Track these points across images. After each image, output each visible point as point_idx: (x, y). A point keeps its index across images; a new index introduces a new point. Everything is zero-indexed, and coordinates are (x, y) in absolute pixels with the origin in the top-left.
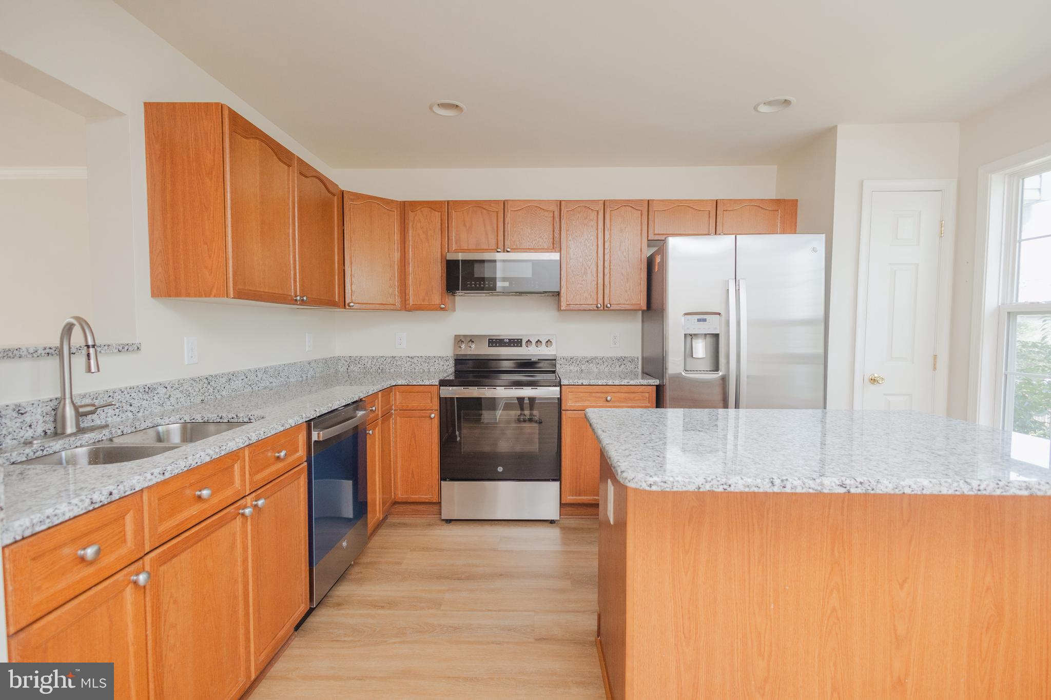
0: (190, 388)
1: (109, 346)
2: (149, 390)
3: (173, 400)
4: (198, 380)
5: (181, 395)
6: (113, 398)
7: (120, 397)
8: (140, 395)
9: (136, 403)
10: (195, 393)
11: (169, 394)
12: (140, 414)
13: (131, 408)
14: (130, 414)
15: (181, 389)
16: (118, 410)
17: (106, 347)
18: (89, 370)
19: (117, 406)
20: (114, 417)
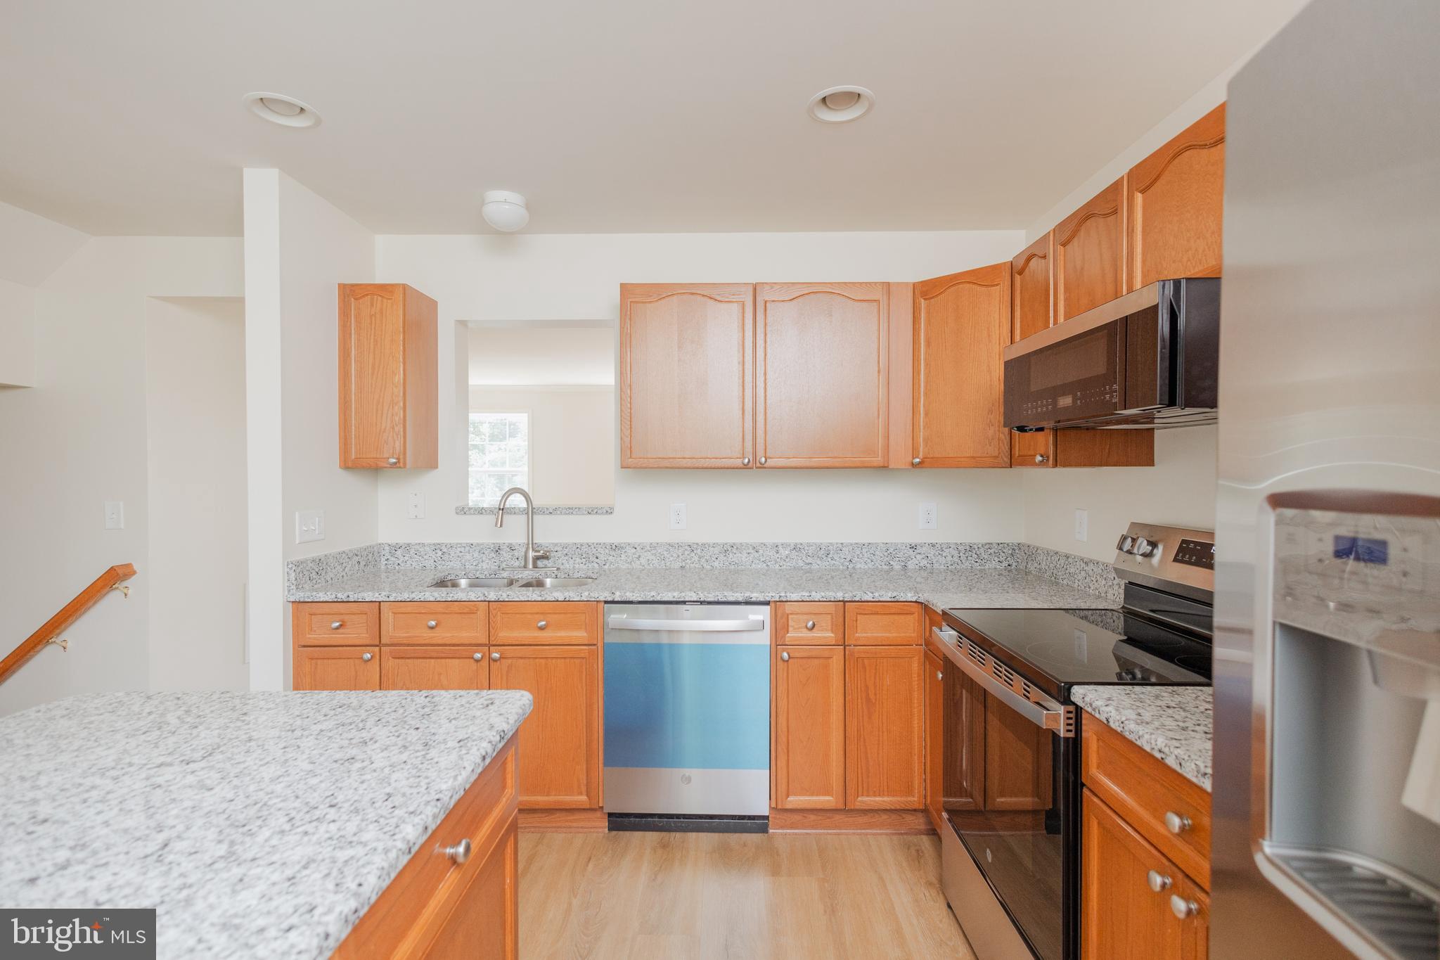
0: (665, 553)
1: (579, 508)
2: (616, 548)
3: (643, 561)
4: (677, 546)
5: (653, 557)
6: (580, 549)
7: (586, 550)
8: (607, 551)
9: (602, 557)
10: (671, 559)
11: (638, 554)
12: (606, 567)
13: (597, 560)
14: (596, 565)
15: (653, 552)
16: (584, 560)
17: (577, 510)
18: (496, 525)
19: (584, 556)
20: (581, 565)
